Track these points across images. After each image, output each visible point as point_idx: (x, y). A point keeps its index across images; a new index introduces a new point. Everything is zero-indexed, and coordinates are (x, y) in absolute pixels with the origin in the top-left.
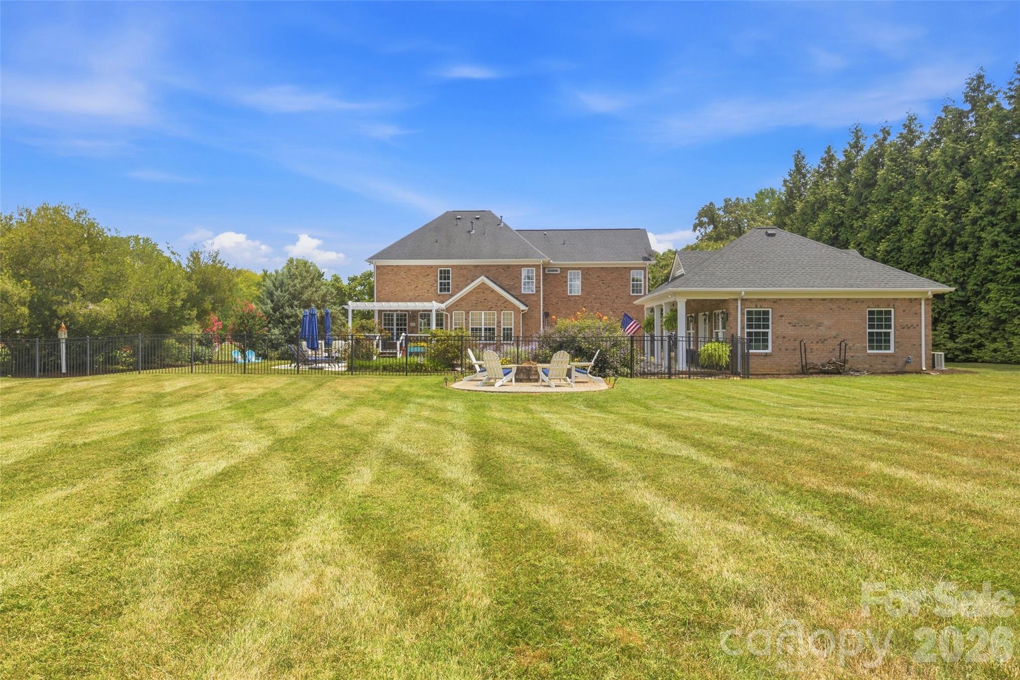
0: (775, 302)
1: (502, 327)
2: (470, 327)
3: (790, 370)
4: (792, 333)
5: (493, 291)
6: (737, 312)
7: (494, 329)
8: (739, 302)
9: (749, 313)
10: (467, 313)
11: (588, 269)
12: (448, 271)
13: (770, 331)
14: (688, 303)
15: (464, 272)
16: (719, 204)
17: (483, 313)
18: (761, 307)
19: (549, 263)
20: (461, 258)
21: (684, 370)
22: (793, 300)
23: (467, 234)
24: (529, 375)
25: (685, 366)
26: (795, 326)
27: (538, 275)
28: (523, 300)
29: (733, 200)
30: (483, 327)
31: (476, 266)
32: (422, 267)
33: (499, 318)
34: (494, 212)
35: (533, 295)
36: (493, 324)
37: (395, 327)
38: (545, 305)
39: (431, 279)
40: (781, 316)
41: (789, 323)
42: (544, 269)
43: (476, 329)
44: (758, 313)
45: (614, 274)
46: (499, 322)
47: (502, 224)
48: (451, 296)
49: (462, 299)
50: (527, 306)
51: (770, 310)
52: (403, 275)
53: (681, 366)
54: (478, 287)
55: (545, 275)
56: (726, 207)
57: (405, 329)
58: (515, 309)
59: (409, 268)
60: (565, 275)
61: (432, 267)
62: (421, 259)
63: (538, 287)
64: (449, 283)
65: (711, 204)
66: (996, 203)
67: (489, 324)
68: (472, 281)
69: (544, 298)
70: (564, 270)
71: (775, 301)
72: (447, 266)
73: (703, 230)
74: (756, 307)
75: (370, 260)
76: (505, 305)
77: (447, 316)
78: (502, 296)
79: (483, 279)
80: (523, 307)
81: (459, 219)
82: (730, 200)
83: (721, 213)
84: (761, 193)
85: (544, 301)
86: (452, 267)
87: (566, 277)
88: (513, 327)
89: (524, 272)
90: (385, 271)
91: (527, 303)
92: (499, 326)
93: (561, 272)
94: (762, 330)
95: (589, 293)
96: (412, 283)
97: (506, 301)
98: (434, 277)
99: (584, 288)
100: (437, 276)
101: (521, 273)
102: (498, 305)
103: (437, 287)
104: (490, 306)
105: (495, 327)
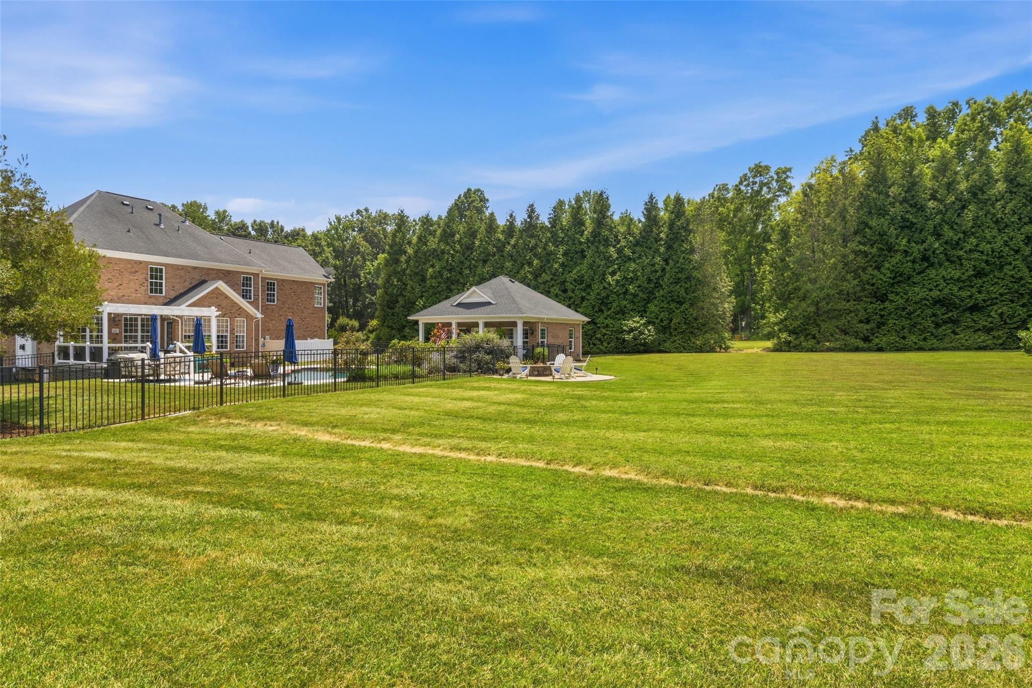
1: (235, 334)
7: (228, 337)
11: (283, 280)
12: (161, 270)
15: (182, 273)
18: (544, 327)
20: (178, 257)
31: (195, 268)
32: (129, 261)
33: (232, 325)
35: (252, 302)
36: (226, 331)
39: (139, 276)
45: (303, 287)
46: (233, 330)
61: (141, 262)
62: (128, 251)
63: (256, 295)
64: (161, 284)
66: (554, 275)
67: (223, 331)
69: (261, 307)
72: (160, 264)
76: (239, 312)
78: (236, 303)
80: (257, 315)
86: (166, 265)
87: (264, 286)
88: (246, 335)
89: (243, 279)
92: (232, 334)
95: (283, 303)
96: (114, 279)
97: (240, 308)
98: (144, 276)
99: (280, 298)
100: (147, 274)
101: (240, 280)
102: (232, 311)
103: (147, 286)
104: (224, 313)
105: (228, 334)
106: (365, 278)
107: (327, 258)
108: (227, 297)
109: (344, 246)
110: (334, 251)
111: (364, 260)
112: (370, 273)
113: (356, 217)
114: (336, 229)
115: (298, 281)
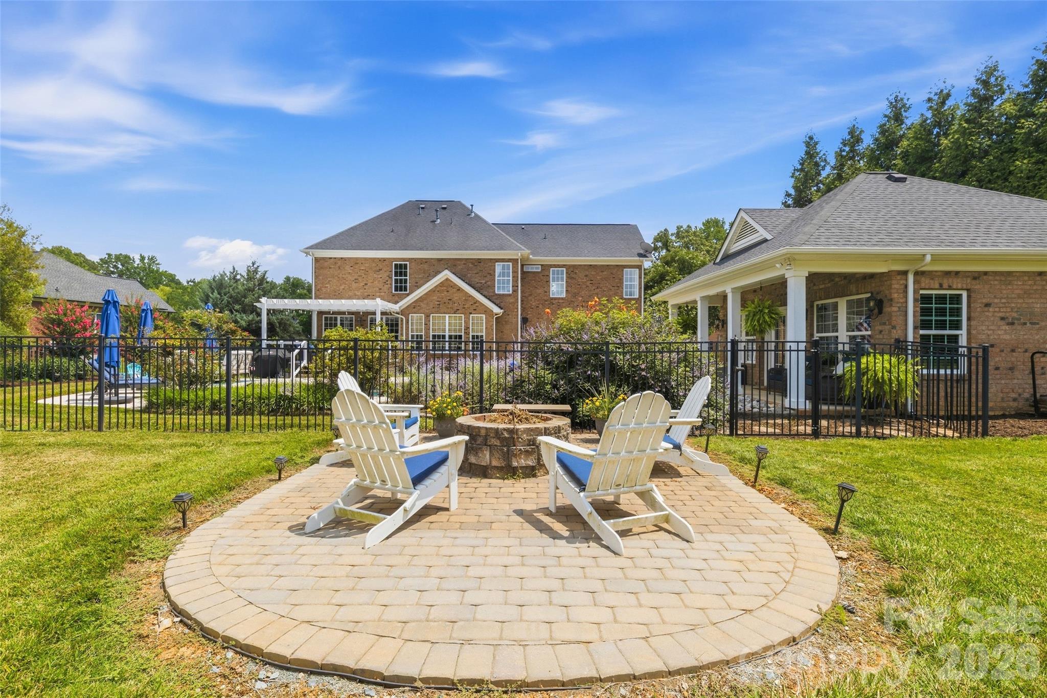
0: (975, 278)
1: (471, 334)
2: (431, 334)
3: (1003, 409)
4: (1008, 337)
5: (459, 289)
6: (906, 297)
7: (460, 337)
8: (911, 278)
9: (926, 299)
10: (427, 316)
11: (574, 266)
12: (405, 265)
13: (963, 334)
14: (813, 279)
15: (426, 266)
16: (672, 230)
17: (447, 316)
18: (950, 288)
19: (528, 259)
20: (421, 249)
21: (802, 407)
22: (1010, 273)
23: (431, 224)
24: (508, 456)
25: (802, 399)
26: (1013, 324)
27: (515, 272)
28: (498, 302)
29: (685, 227)
30: (447, 334)
31: (440, 260)
32: (373, 260)
33: (467, 322)
34: (463, 202)
35: (510, 295)
36: (460, 330)
38: (523, 309)
39: (384, 275)
40: (987, 305)
41: (1002, 319)
42: (522, 266)
43: (439, 336)
44: (941, 299)
45: (605, 273)
46: (467, 328)
47: (473, 214)
48: (408, 295)
49: (421, 299)
50: (502, 309)
51: (965, 294)
52: (348, 268)
53: (794, 400)
54: (441, 284)
55: (523, 273)
56: (678, 233)
58: (487, 311)
59: (356, 261)
60: (546, 273)
61: (385, 260)
62: (372, 249)
63: (515, 286)
64: (406, 281)
65: (666, 230)
67: (455, 330)
68: (434, 277)
69: (522, 301)
70: (546, 268)
71: (977, 276)
72: (404, 260)
73: (657, 254)
74: (941, 287)
75: (307, 251)
76: (474, 307)
77: (402, 320)
78: (471, 296)
79: (446, 274)
80: (496, 310)
81: (422, 208)
82: (682, 227)
83: (673, 238)
84: (708, 222)
85: (522, 304)
86: (410, 260)
87: (548, 276)
88: (484, 334)
89: (498, 268)
90: (326, 264)
91: (502, 305)
92: (467, 333)
93: (542, 270)
94: (948, 332)
95: (574, 296)
96: (360, 279)
97: (476, 302)
98: (388, 273)
99: (569, 289)
100: (391, 271)
101: (495, 269)
102: (466, 306)
103: (391, 284)
104: (456, 308)
105: (463, 334)
115: (596, 265)
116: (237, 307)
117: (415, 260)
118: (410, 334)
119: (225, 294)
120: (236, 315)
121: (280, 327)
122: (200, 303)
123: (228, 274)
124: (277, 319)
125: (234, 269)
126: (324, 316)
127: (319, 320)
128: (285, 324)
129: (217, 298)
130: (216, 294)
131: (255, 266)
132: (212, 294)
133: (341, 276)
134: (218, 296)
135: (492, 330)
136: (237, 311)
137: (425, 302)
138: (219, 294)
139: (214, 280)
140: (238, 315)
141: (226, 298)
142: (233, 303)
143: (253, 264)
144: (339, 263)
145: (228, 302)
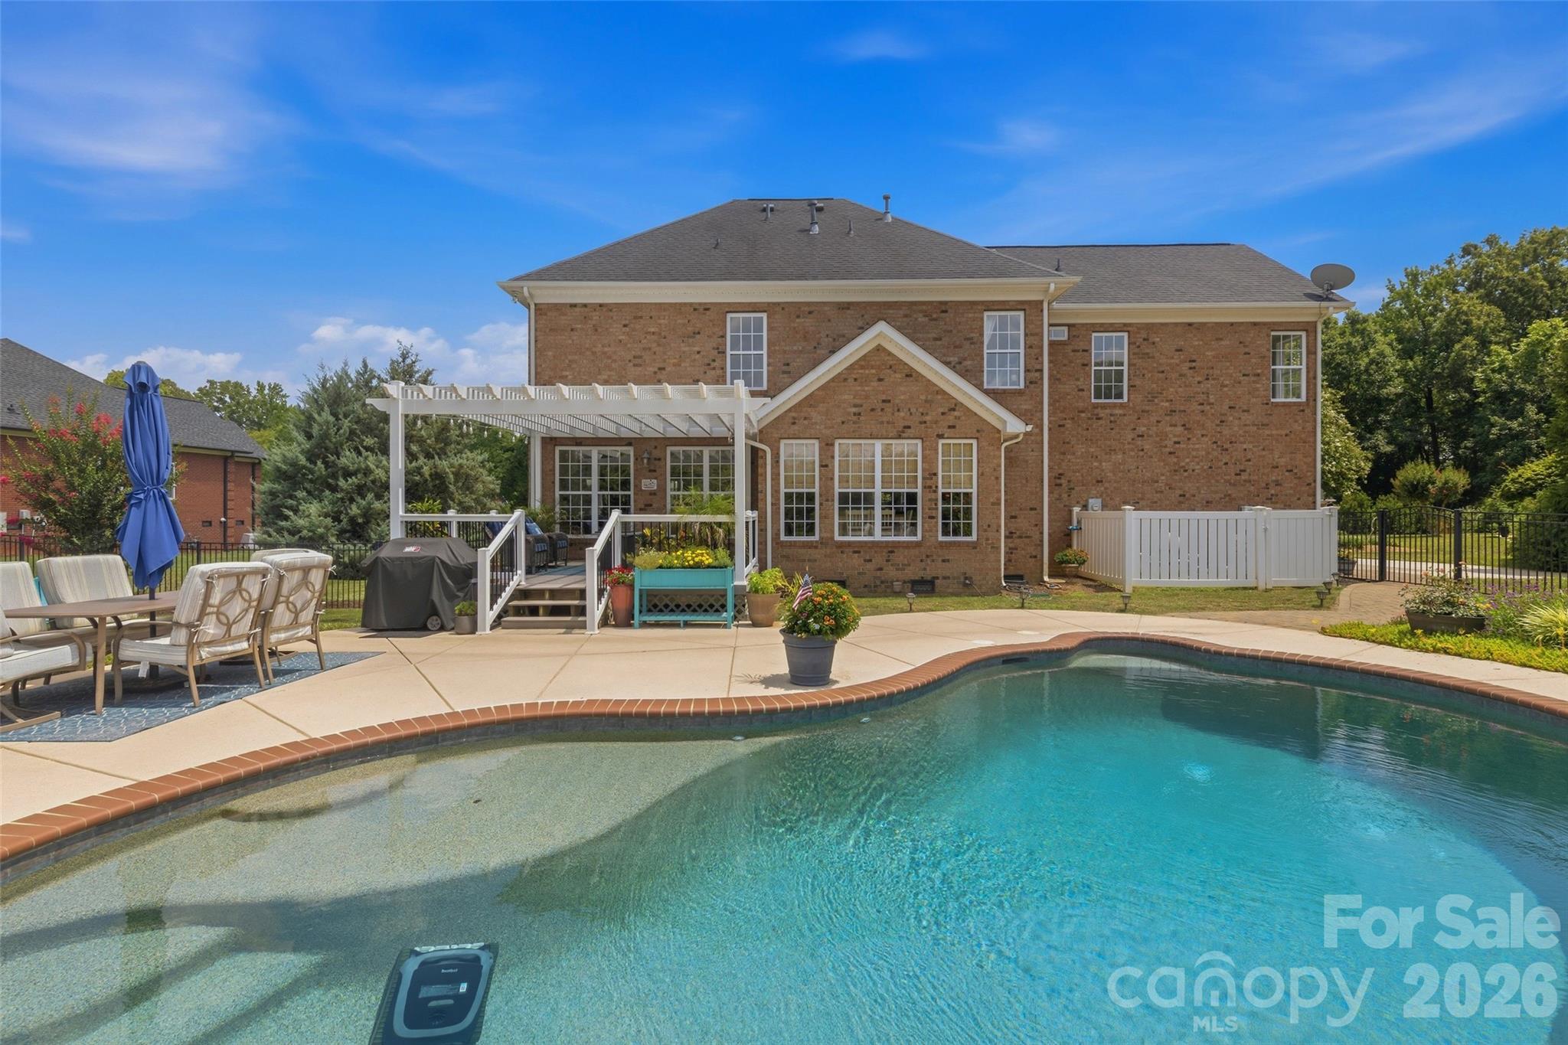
1: (941, 490)
2: (837, 490)
7: (912, 497)
10: (827, 446)
11: (1149, 327)
12: (759, 323)
15: (809, 323)
17: (878, 446)
20: (800, 278)
23: (802, 235)
27: (1034, 335)
30: (878, 491)
31: (844, 307)
32: (678, 308)
33: (929, 459)
34: (859, 202)
35: (1020, 392)
36: (912, 481)
37: (595, 493)
39: (703, 345)
43: (857, 497)
45: (1227, 342)
46: (930, 475)
47: (890, 218)
49: (810, 401)
52: (615, 329)
54: (864, 362)
57: (626, 501)
58: (988, 434)
59: (637, 311)
60: (1082, 345)
61: (706, 308)
63: (1033, 371)
64: (759, 359)
67: (899, 480)
68: (833, 352)
70: (1080, 331)
72: (754, 307)
76: (951, 419)
79: (883, 334)
80: (1013, 426)
81: (770, 210)
86: (770, 308)
87: (1086, 351)
88: (974, 491)
89: (990, 323)
90: (562, 320)
92: (930, 488)
93: (1072, 336)
95: (1151, 397)
97: (955, 406)
98: (715, 341)
99: (1138, 382)
100: (723, 336)
101: (982, 327)
102: (928, 418)
103: (723, 369)
104: (902, 424)
105: (919, 491)
106: (1488, 381)
107: (1382, 354)
108: (911, 374)
109: (1427, 326)
110: (1400, 341)
111: (1484, 344)
112: (1503, 368)
113: (1459, 264)
114: (1406, 297)
115: (1204, 324)
116: (369, 441)
117: (782, 306)
118: (783, 490)
119: (346, 416)
120: (366, 458)
121: (456, 481)
122: (295, 434)
123: (353, 376)
124: (452, 466)
125: (365, 365)
126: (558, 449)
127: (547, 458)
128: (468, 476)
129: (328, 422)
130: (326, 415)
131: (408, 361)
132: (319, 414)
133: (598, 349)
134: (332, 419)
135: (998, 478)
136: (367, 449)
137: (822, 407)
138: (335, 415)
139: (323, 386)
140: (372, 458)
141: (346, 424)
142: (363, 433)
143: (404, 356)
144: (595, 316)
145: (352, 432)
